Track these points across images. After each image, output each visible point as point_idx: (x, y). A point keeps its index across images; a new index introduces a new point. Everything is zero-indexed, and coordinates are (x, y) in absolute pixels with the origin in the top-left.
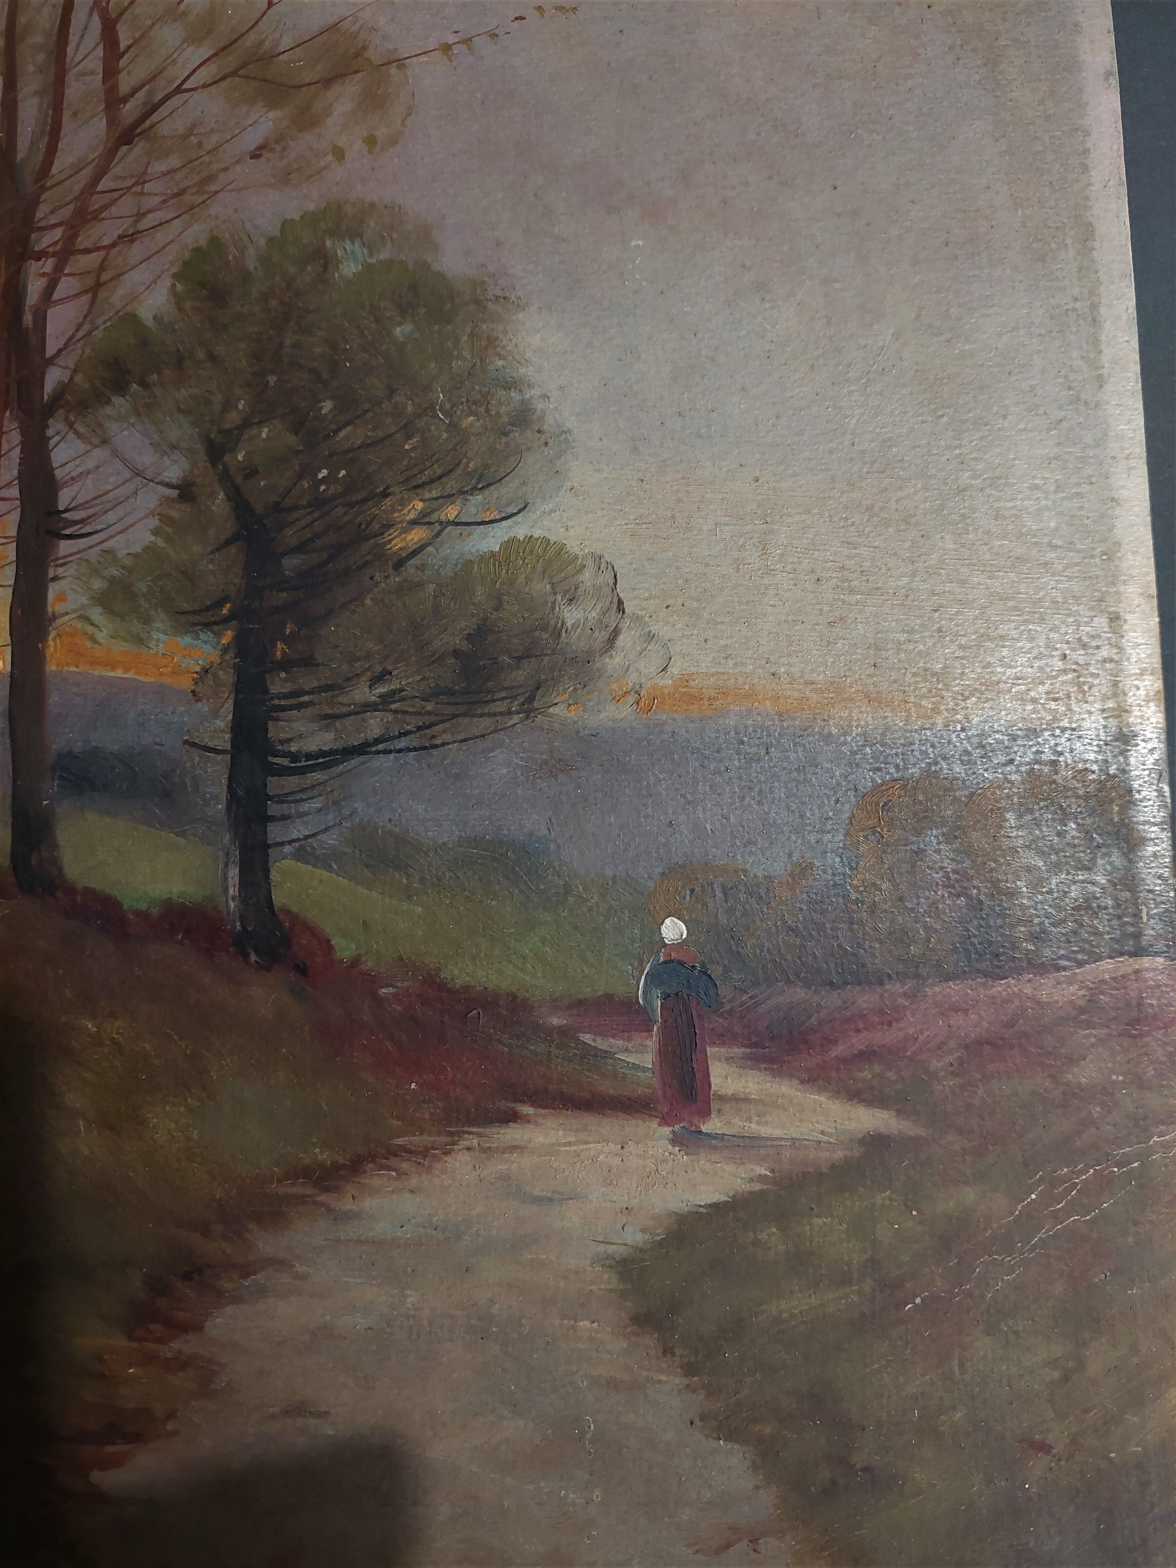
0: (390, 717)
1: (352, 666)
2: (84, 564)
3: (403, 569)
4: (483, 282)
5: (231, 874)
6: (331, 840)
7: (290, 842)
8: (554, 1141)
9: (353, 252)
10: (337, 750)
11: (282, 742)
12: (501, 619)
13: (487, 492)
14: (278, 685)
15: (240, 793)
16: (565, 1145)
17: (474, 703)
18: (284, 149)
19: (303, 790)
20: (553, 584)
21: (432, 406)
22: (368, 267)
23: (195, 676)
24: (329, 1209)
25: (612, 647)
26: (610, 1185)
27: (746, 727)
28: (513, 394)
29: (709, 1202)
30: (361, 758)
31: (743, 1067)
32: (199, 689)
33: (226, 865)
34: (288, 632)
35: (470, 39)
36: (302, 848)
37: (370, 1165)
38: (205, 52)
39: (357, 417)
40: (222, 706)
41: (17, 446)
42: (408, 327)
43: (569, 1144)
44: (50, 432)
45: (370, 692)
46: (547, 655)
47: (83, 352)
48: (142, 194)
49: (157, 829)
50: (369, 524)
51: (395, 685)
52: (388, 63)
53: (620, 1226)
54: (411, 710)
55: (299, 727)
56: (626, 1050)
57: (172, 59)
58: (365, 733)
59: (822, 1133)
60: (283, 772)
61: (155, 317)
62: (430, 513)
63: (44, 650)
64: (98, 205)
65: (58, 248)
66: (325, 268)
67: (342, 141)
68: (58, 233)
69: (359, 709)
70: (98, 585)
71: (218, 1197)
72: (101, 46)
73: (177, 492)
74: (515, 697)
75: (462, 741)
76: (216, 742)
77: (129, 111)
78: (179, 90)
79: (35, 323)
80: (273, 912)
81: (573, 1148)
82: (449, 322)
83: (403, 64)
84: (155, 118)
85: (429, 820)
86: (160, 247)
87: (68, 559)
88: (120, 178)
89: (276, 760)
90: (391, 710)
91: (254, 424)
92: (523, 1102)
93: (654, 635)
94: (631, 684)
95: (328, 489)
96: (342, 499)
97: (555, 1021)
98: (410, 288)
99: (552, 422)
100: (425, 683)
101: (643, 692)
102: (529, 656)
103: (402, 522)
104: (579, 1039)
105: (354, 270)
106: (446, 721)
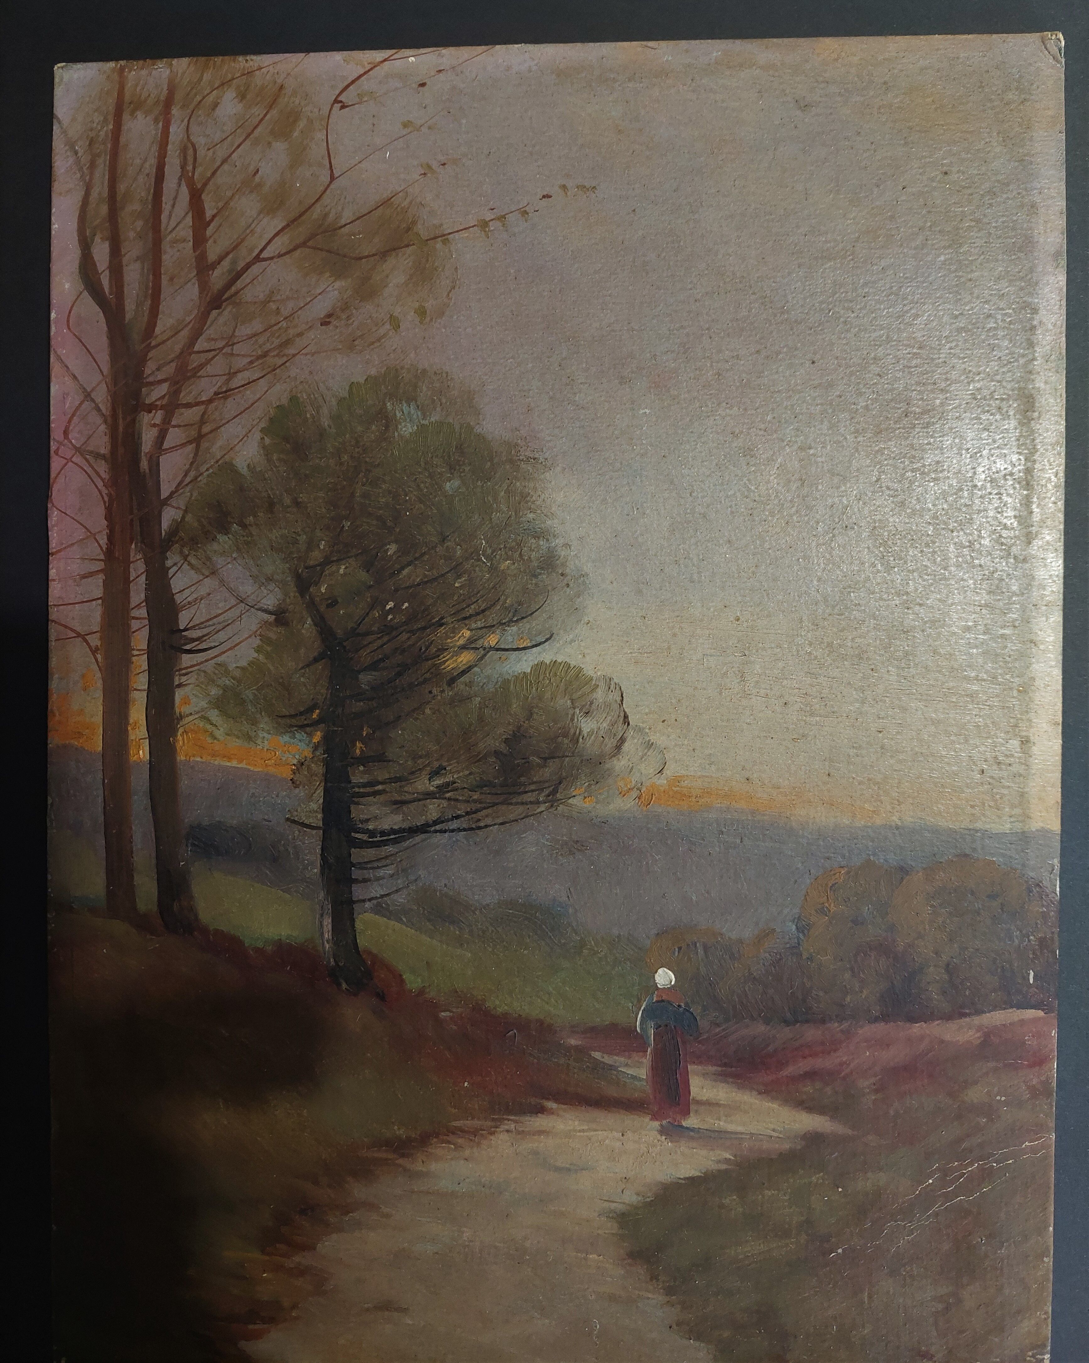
0: (445, 803)
1: (415, 762)
2: (203, 674)
3: (455, 684)
4: (517, 445)
5: (325, 923)
6: (400, 898)
7: (370, 900)
8: (571, 1128)
9: (409, 413)
10: (404, 829)
11: (362, 822)
12: (531, 727)
13: (521, 624)
14: (358, 776)
15: (331, 860)
16: (580, 1131)
17: (510, 794)
18: (348, 318)
19: (378, 860)
20: (573, 701)
21: (476, 551)
22: (422, 428)
23: (293, 767)
24: (405, 1170)
25: (619, 752)
26: (613, 1161)
27: (725, 821)
28: (541, 543)
29: (687, 1176)
30: (423, 836)
31: (715, 1081)
32: (297, 777)
33: (322, 915)
34: (365, 734)
35: (504, 217)
36: (379, 905)
37: (435, 1140)
38: (278, 223)
39: (416, 559)
40: (315, 792)
41: (142, 574)
42: (456, 483)
43: (583, 1131)
44: (169, 563)
45: (429, 783)
46: (567, 756)
47: (192, 495)
48: (232, 354)
49: (267, 886)
50: (427, 648)
51: (449, 778)
52: (435, 238)
53: (619, 1190)
54: (461, 798)
56: (627, 1065)
57: (251, 229)
58: (426, 816)
59: (774, 1130)
60: (363, 845)
61: (249, 466)
62: (476, 640)
63: (174, 743)
64: (195, 364)
65: (165, 402)
66: (387, 427)
67: (397, 311)
68: (164, 389)
69: (421, 797)
70: (214, 691)
71: (323, 1157)
72: (190, 215)
73: (274, 617)
74: (542, 790)
75: (502, 824)
76: (311, 820)
77: (217, 277)
78: (258, 259)
79: (150, 469)
80: (358, 952)
81: (586, 1134)
82: (489, 480)
83: (447, 240)
84: (239, 284)
85: (476, 886)
86: (250, 403)
87: (189, 670)
88: (213, 339)
89: (358, 836)
90: (446, 798)
91: (333, 562)
92: (548, 1099)
93: (652, 744)
94: (634, 782)
95: (394, 618)
96: (406, 627)
97: (573, 1042)
98: (456, 447)
99: (572, 567)
100: (472, 776)
101: (644, 789)
102: (553, 758)
103: (454, 646)
104: (591, 1056)
105: (411, 431)
106: (489, 807)
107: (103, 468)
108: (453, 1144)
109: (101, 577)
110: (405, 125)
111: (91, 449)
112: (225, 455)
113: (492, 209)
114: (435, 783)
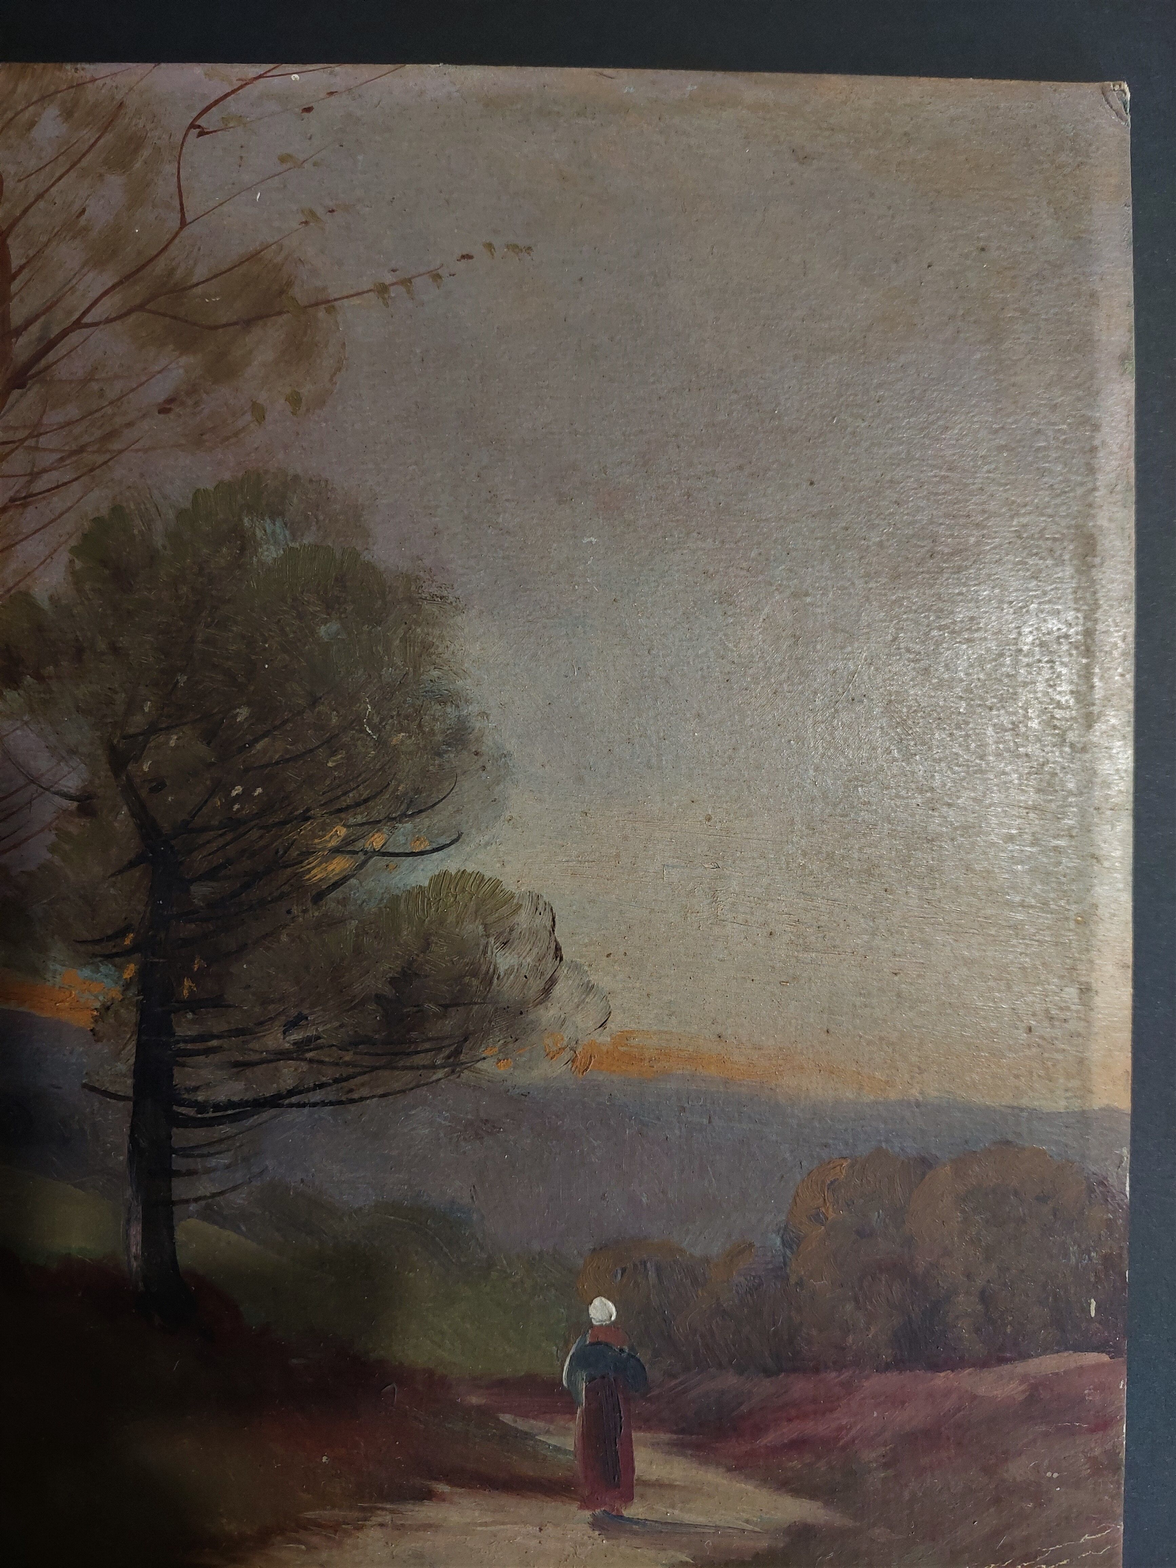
0: (304, 1066)
1: (265, 1009)
3: (323, 902)
4: (418, 578)
5: (133, 1232)
6: (239, 1199)
7: (196, 1200)
8: (469, 1520)
9: (274, 532)
10: (247, 1102)
11: (188, 1090)
12: (427, 962)
13: (418, 819)
14: (185, 1027)
15: (144, 1144)
16: (481, 1525)
17: (396, 1054)
18: (196, 404)
19: (210, 1144)
20: (486, 926)
21: (359, 719)
22: (290, 552)
23: (95, 1013)
25: (547, 998)
27: (688, 1093)
30: (273, 1112)
31: (669, 1453)
32: (99, 1027)
33: (128, 1221)
34: (196, 967)
35: (410, 280)
36: (208, 1207)
37: (279, 1538)
38: (108, 279)
39: (275, 728)
40: (124, 1049)
42: (334, 626)
43: (486, 1524)
45: (284, 1038)
46: (476, 1003)
48: (36, 448)
49: (54, 1178)
50: (287, 850)
51: (311, 1032)
52: (317, 304)
54: (327, 1059)
56: (548, 1432)
57: (70, 285)
58: (279, 1084)
59: (747, 1521)
60: (188, 1123)
61: (51, 598)
62: (354, 841)
66: (243, 549)
67: (262, 398)
69: (272, 1057)
73: (76, 804)
74: (440, 1049)
75: (383, 1097)
76: (118, 1088)
77: (22, 347)
78: (78, 324)
80: (177, 1276)
81: (489, 1528)
82: (379, 623)
83: (333, 307)
84: (51, 357)
85: (345, 1182)
86: (58, 513)
88: (12, 428)
89: (182, 1110)
90: (306, 1059)
91: (161, 730)
92: (439, 1480)
93: (593, 986)
94: (566, 1039)
95: (242, 808)
96: (257, 821)
97: (474, 1400)
98: (336, 579)
99: (490, 744)
100: (343, 1030)
101: (580, 1049)
102: (457, 1005)
103: (323, 849)
104: (498, 1420)
105: (275, 556)
106: (365, 1073)
108: (305, 1544)
110: (283, 159)
112: (20, 581)
113: (394, 271)
114: (292, 1037)
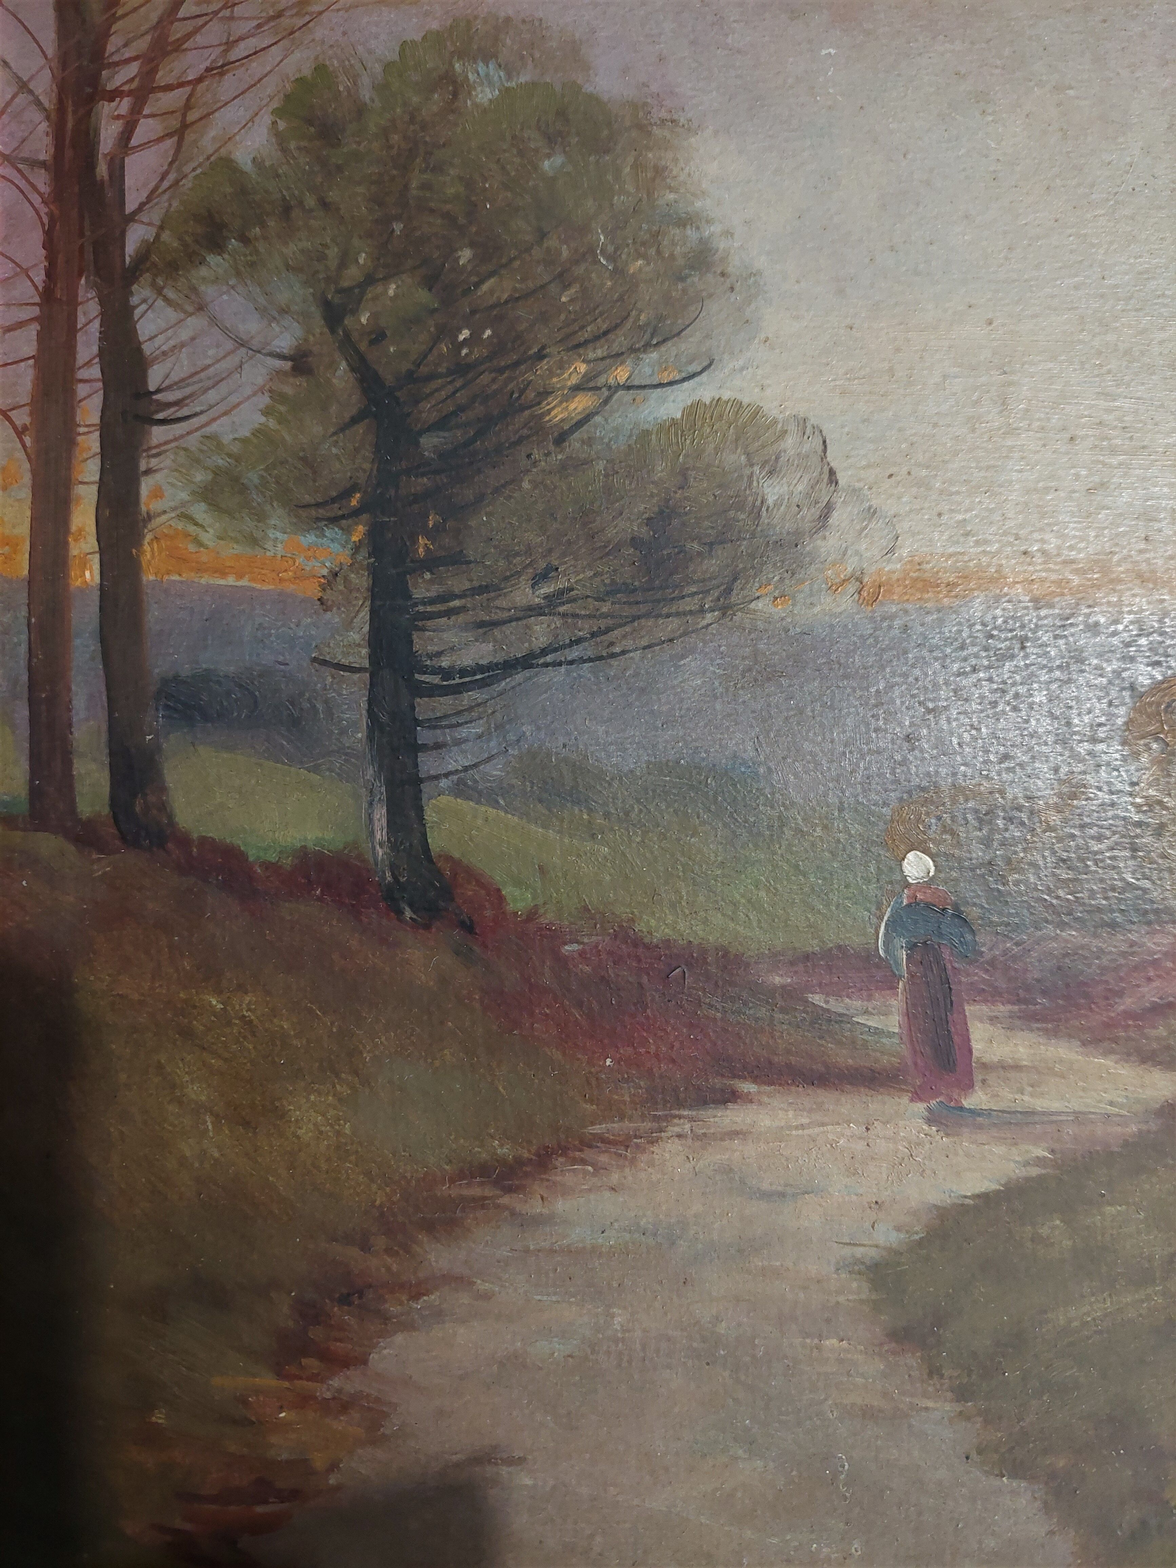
0: (558, 622)
1: (510, 563)
2: (182, 453)
3: (566, 444)
4: (645, 104)
5: (376, 816)
6: (495, 770)
7: (446, 775)
8: (783, 1123)
9: (487, 75)
10: (497, 665)
11: (430, 657)
12: (687, 498)
13: (663, 349)
14: (422, 588)
15: (384, 718)
16: (797, 1128)
17: (659, 601)
19: (459, 713)
20: (748, 455)
21: (592, 251)
22: (507, 92)
23: (322, 580)
24: (513, 1214)
25: (824, 526)
26: (854, 1175)
27: (995, 618)
28: (689, 232)
29: (977, 1191)
30: (527, 673)
31: (1010, 1029)
32: (328, 595)
33: (371, 804)
34: (431, 524)
36: (461, 782)
37: (561, 1159)
39: (503, 266)
40: (356, 616)
41: (94, 318)
42: (558, 160)
43: (802, 1127)
44: (134, 300)
45: (534, 593)
46: (744, 539)
47: (170, 205)
48: (232, 18)
49: (284, 763)
50: (522, 392)
51: (562, 584)
53: (867, 1225)
54: (583, 613)
55: (451, 637)
56: (866, 1012)
58: (530, 642)
59: (1111, 1103)
60: (433, 691)
61: (254, 161)
62: (595, 377)
63: (138, 556)
64: (178, 36)
65: (134, 85)
66: (455, 94)
68: (133, 69)
69: (522, 614)
70: (200, 477)
71: (378, 1203)
73: (289, 364)
74: (708, 591)
75: (649, 647)
76: (351, 659)
79: (111, 176)
80: (430, 859)
81: (806, 1132)
82: (607, 151)
85: (611, 744)
86: (256, 79)
87: (163, 448)
89: (423, 678)
90: (559, 614)
91: (378, 280)
92: (743, 1078)
93: (876, 511)
94: (850, 569)
95: (471, 352)
96: (488, 364)
97: (777, 980)
98: (558, 114)
99: (737, 263)
100: (598, 579)
101: (865, 580)
102: (722, 542)
103: (562, 388)
104: (807, 1001)
105: (490, 96)
106: (625, 624)
107: (42, 180)
108: (592, 1165)
109: (34, 328)
111: (25, 154)
112: (220, 147)
114: (542, 591)
